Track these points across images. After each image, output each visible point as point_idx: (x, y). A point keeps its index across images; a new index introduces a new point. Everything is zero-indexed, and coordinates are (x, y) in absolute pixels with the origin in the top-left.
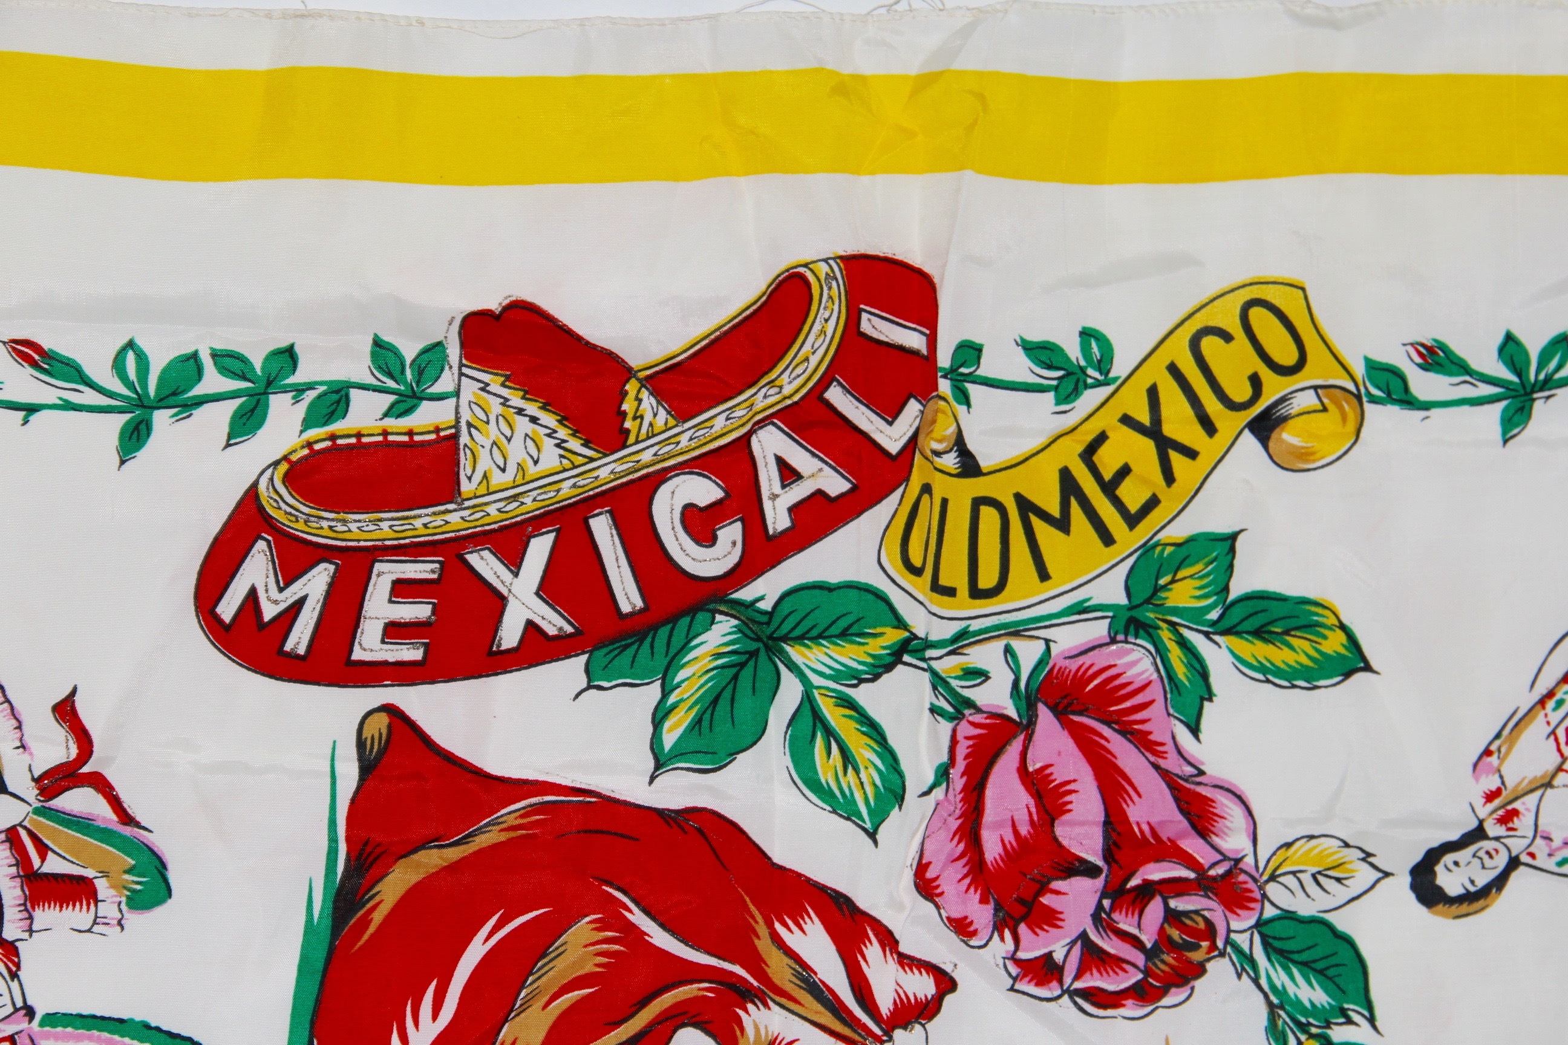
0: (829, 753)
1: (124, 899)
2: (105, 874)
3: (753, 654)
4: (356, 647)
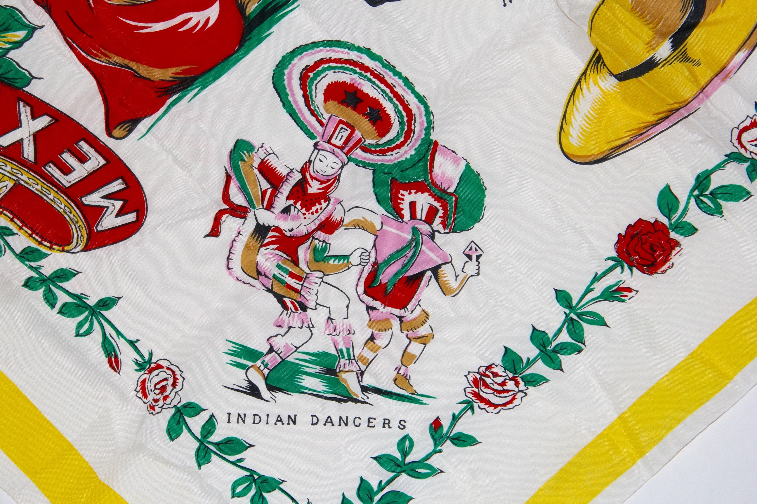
1: (253, 153)
2: (252, 166)
4: (101, 165)
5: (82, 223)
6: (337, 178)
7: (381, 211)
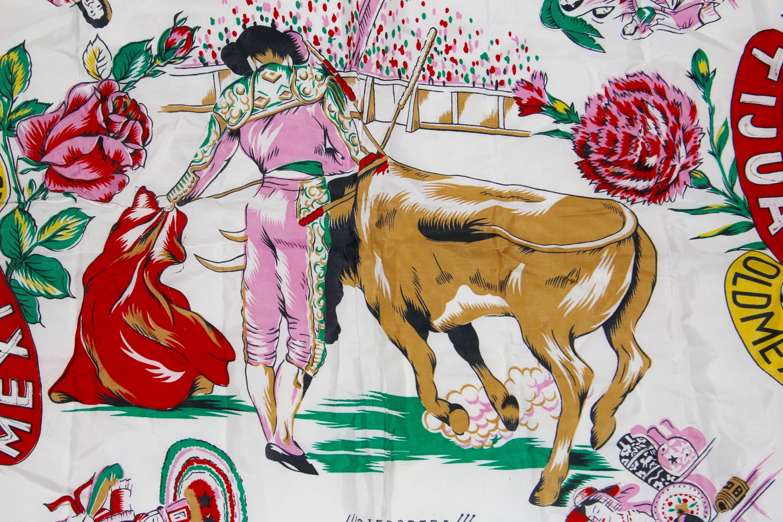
0: (62, 235)
1: (119, 480)
2: (110, 487)
3: (27, 264)
4: (27, 406)
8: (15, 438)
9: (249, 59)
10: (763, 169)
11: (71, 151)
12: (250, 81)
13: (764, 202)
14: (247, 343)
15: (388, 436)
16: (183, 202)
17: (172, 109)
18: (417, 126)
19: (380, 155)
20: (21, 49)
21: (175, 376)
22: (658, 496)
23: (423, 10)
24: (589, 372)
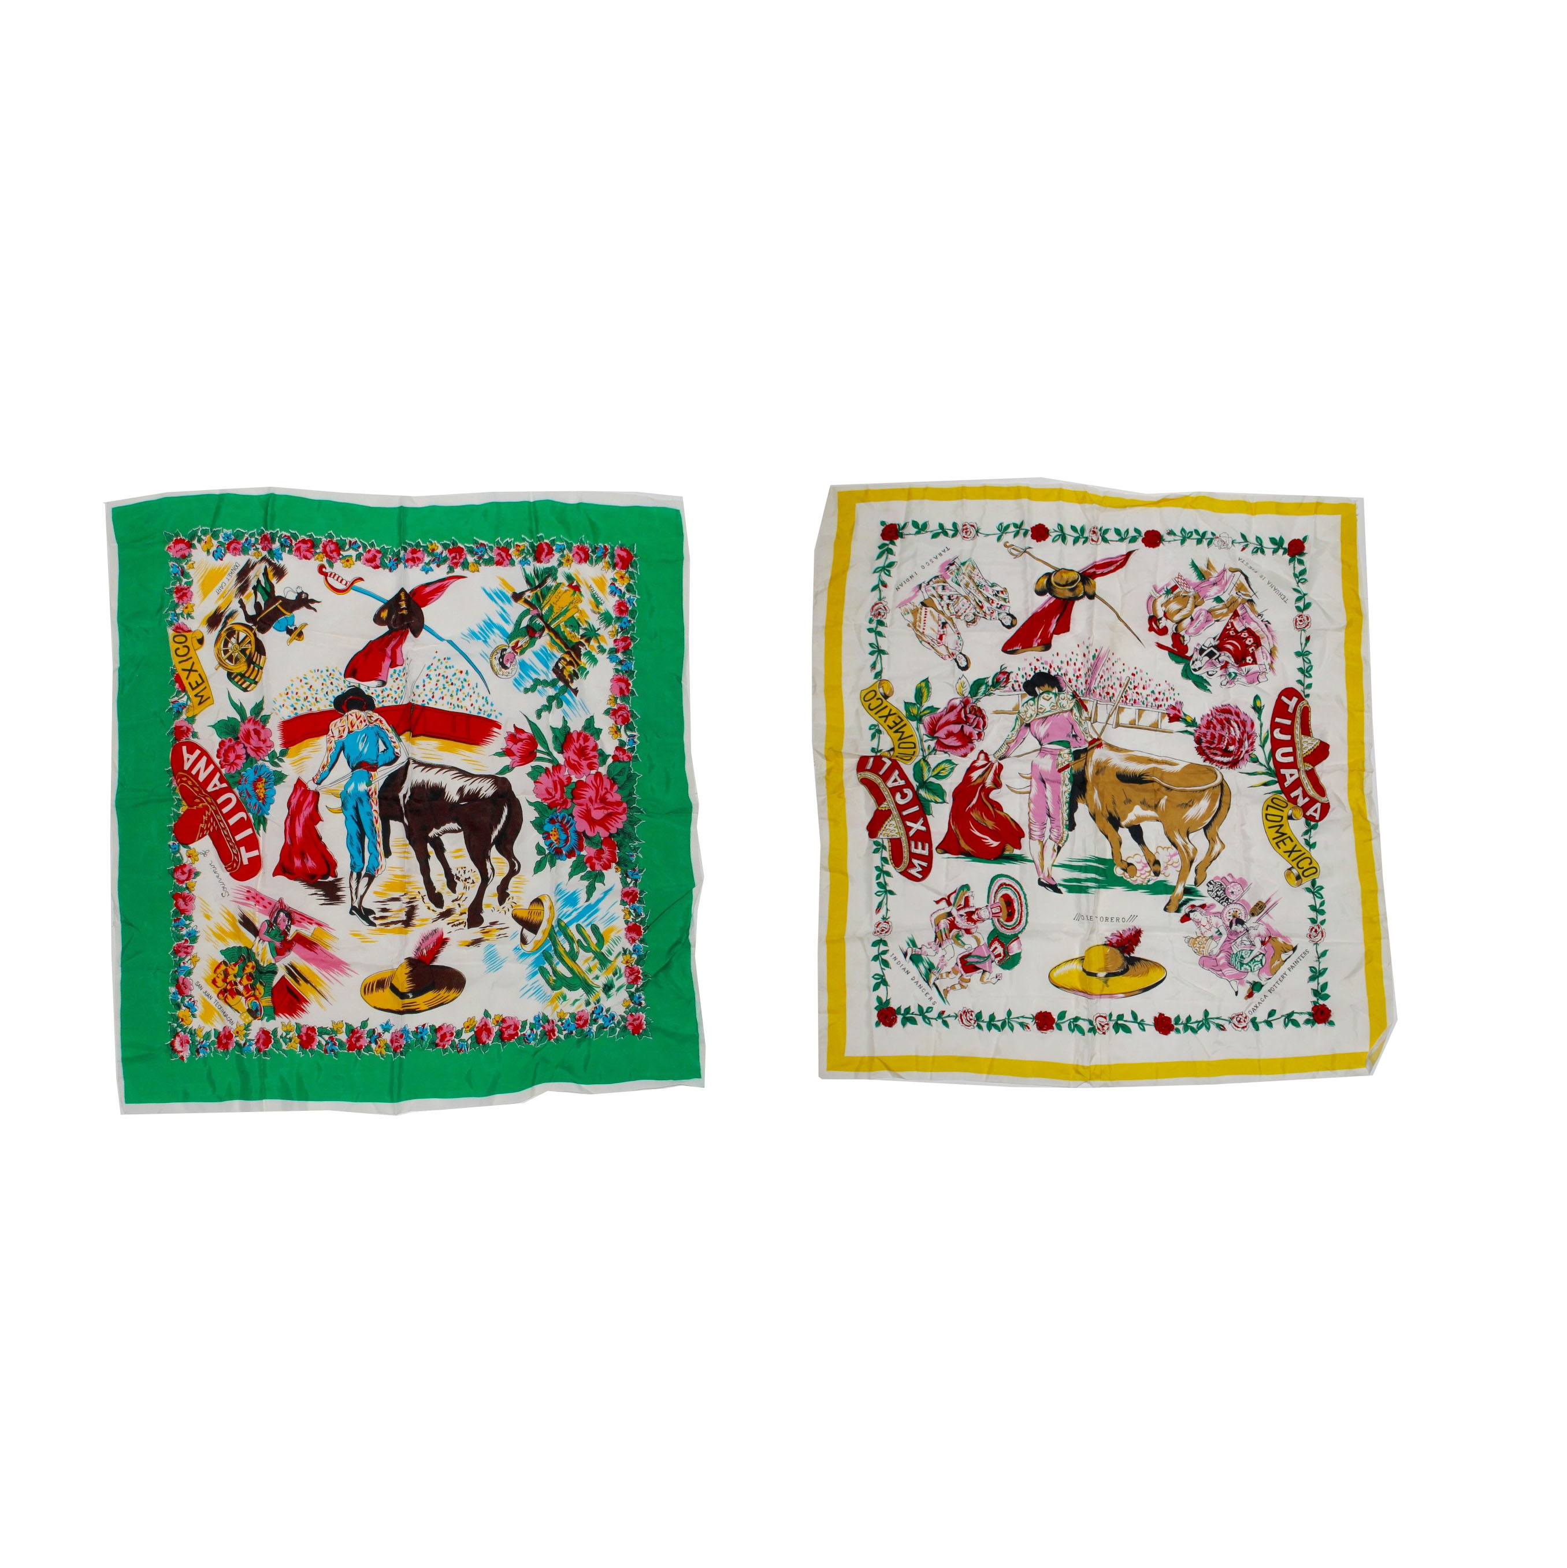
0: (943, 772)
1: (968, 892)
2: (964, 895)
3: (926, 786)
4: (926, 855)
5: (906, 865)
6: (983, 920)
7: (986, 941)
8: (920, 869)
9: (1036, 689)
10: (1284, 755)
11: (948, 732)
12: (1036, 699)
13: (1283, 771)
14: (1030, 829)
15: (1097, 877)
16: (1001, 759)
17: (997, 712)
18: (1118, 725)
19: (1098, 739)
20: (926, 681)
21: (995, 844)
22: (1224, 909)
23: (1124, 667)
24: (1195, 850)
